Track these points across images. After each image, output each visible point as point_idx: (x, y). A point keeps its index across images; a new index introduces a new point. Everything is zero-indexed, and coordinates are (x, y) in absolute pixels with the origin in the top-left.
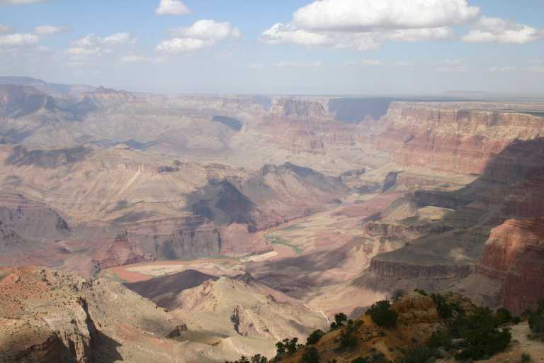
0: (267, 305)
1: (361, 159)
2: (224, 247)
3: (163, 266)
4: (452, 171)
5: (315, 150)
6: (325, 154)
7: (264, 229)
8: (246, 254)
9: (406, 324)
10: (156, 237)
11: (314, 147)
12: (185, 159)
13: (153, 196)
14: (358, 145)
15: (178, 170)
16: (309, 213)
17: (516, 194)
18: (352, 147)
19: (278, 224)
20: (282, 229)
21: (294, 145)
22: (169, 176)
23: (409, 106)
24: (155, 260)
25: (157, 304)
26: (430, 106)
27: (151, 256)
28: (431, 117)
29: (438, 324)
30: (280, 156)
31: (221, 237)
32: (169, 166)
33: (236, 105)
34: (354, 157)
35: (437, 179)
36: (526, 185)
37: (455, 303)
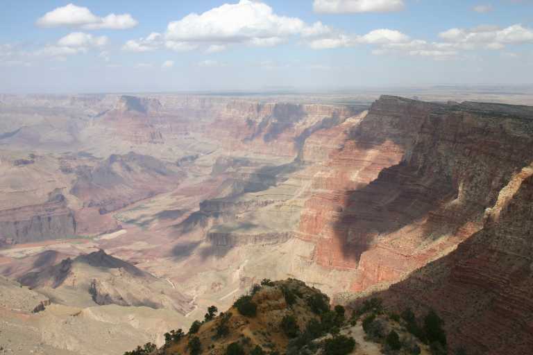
0: (121, 277)
1: (194, 146)
2: (79, 229)
3: (23, 249)
4: (271, 154)
5: (154, 140)
6: (163, 143)
7: (114, 211)
8: (98, 233)
9: (263, 312)
10: (16, 223)
11: (154, 137)
12: (39, 152)
13: (12, 187)
14: (192, 134)
15: (33, 162)
16: (152, 194)
17: (322, 171)
18: (187, 136)
19: (125, 206)
20: (130, 210)
21: (136, 137)
22: (25, 168)
23: (233, 100)
24: (16, 243)
25: (21, 283)
26: (250, 100)
27: (13, 240)
28: (251, 109)
29: (286, 310)
30: (124, 147)
31: (76, 220)
32: (24, 158)
33: (83, 102)
34: (188, 144)
35: (259, 162)
36: (330, 164)
37: (295, 288)
